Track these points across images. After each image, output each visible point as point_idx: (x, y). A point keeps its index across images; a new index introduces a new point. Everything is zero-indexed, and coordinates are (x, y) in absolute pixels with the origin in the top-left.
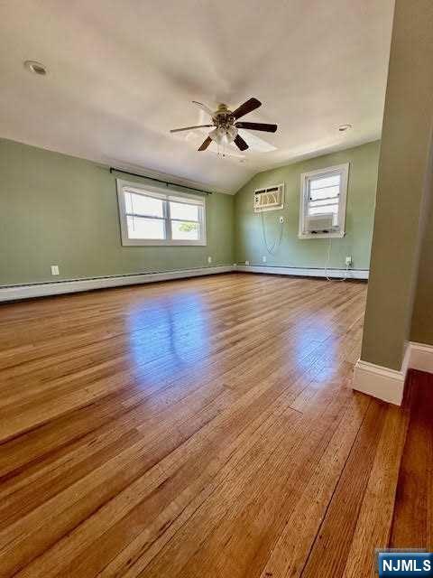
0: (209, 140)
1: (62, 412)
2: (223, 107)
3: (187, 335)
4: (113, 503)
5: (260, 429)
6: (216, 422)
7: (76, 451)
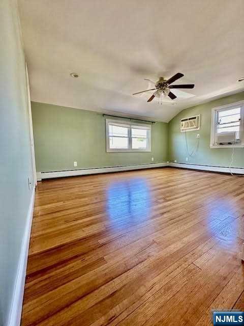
0: (153, 96)
1: (72, 240)
2: (162, 79)
3: (135, 205)
4: (89, 296)
5: (171, 274)
6: (146, 263)
7: (75, 263)
